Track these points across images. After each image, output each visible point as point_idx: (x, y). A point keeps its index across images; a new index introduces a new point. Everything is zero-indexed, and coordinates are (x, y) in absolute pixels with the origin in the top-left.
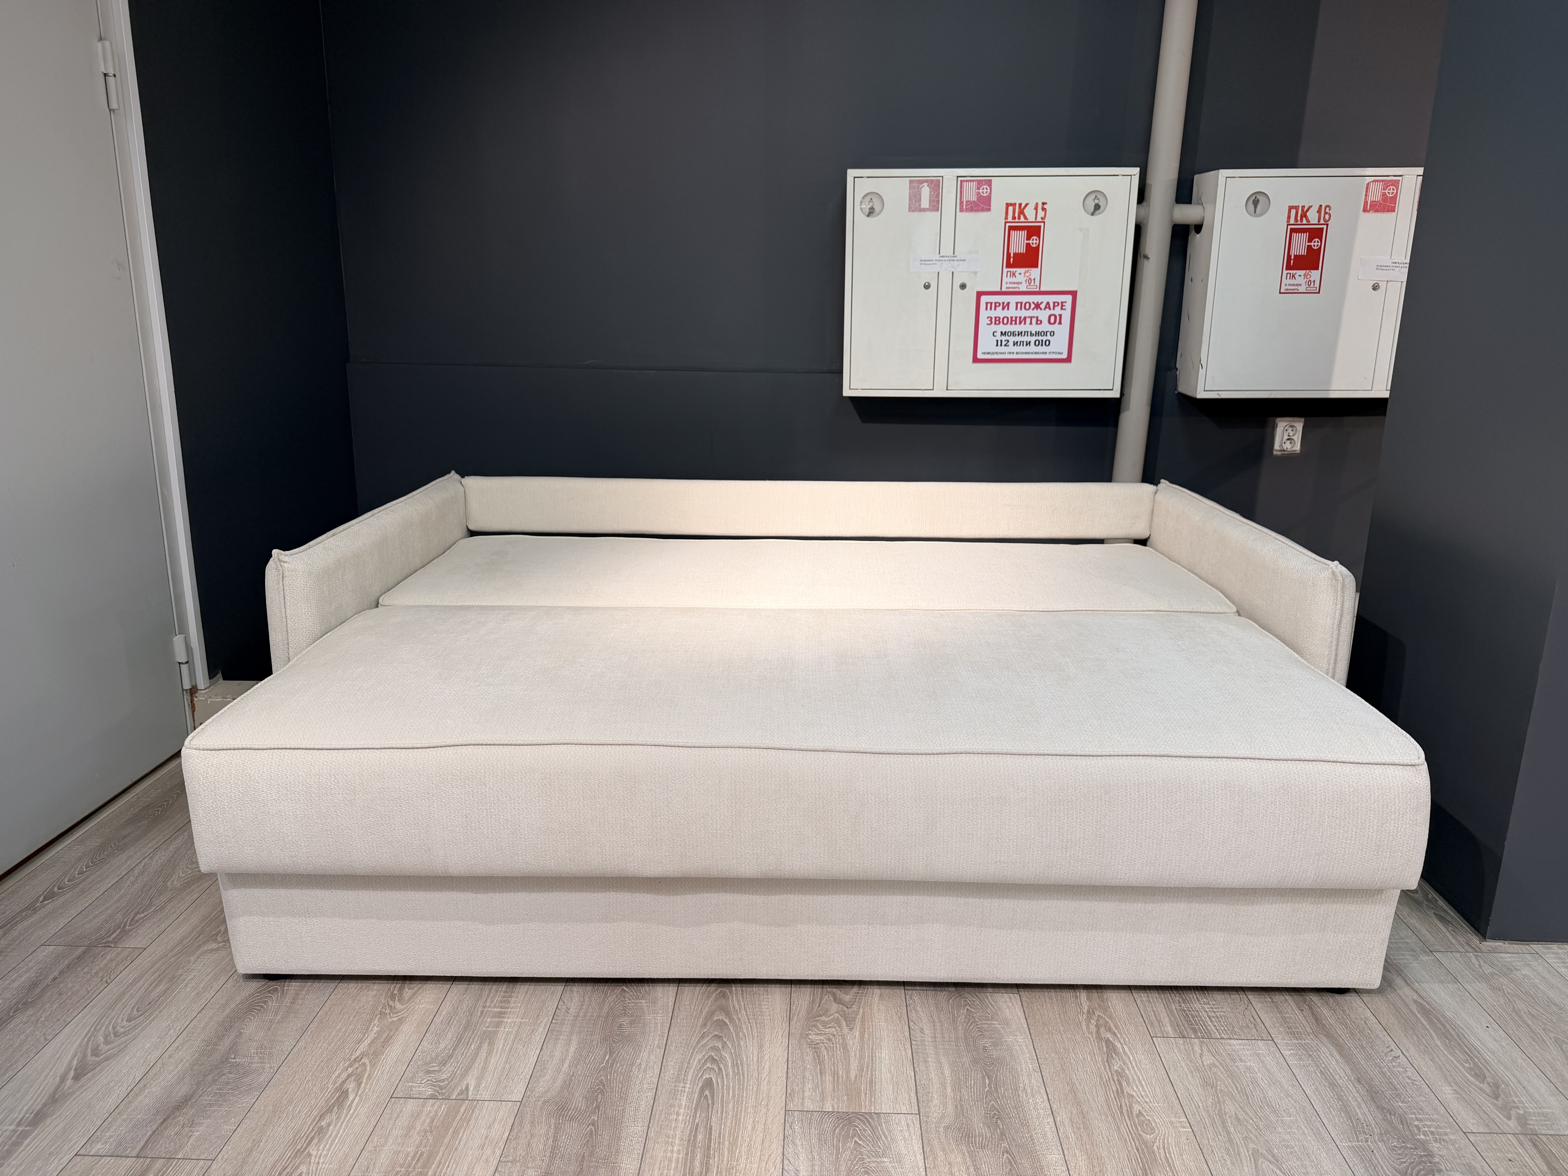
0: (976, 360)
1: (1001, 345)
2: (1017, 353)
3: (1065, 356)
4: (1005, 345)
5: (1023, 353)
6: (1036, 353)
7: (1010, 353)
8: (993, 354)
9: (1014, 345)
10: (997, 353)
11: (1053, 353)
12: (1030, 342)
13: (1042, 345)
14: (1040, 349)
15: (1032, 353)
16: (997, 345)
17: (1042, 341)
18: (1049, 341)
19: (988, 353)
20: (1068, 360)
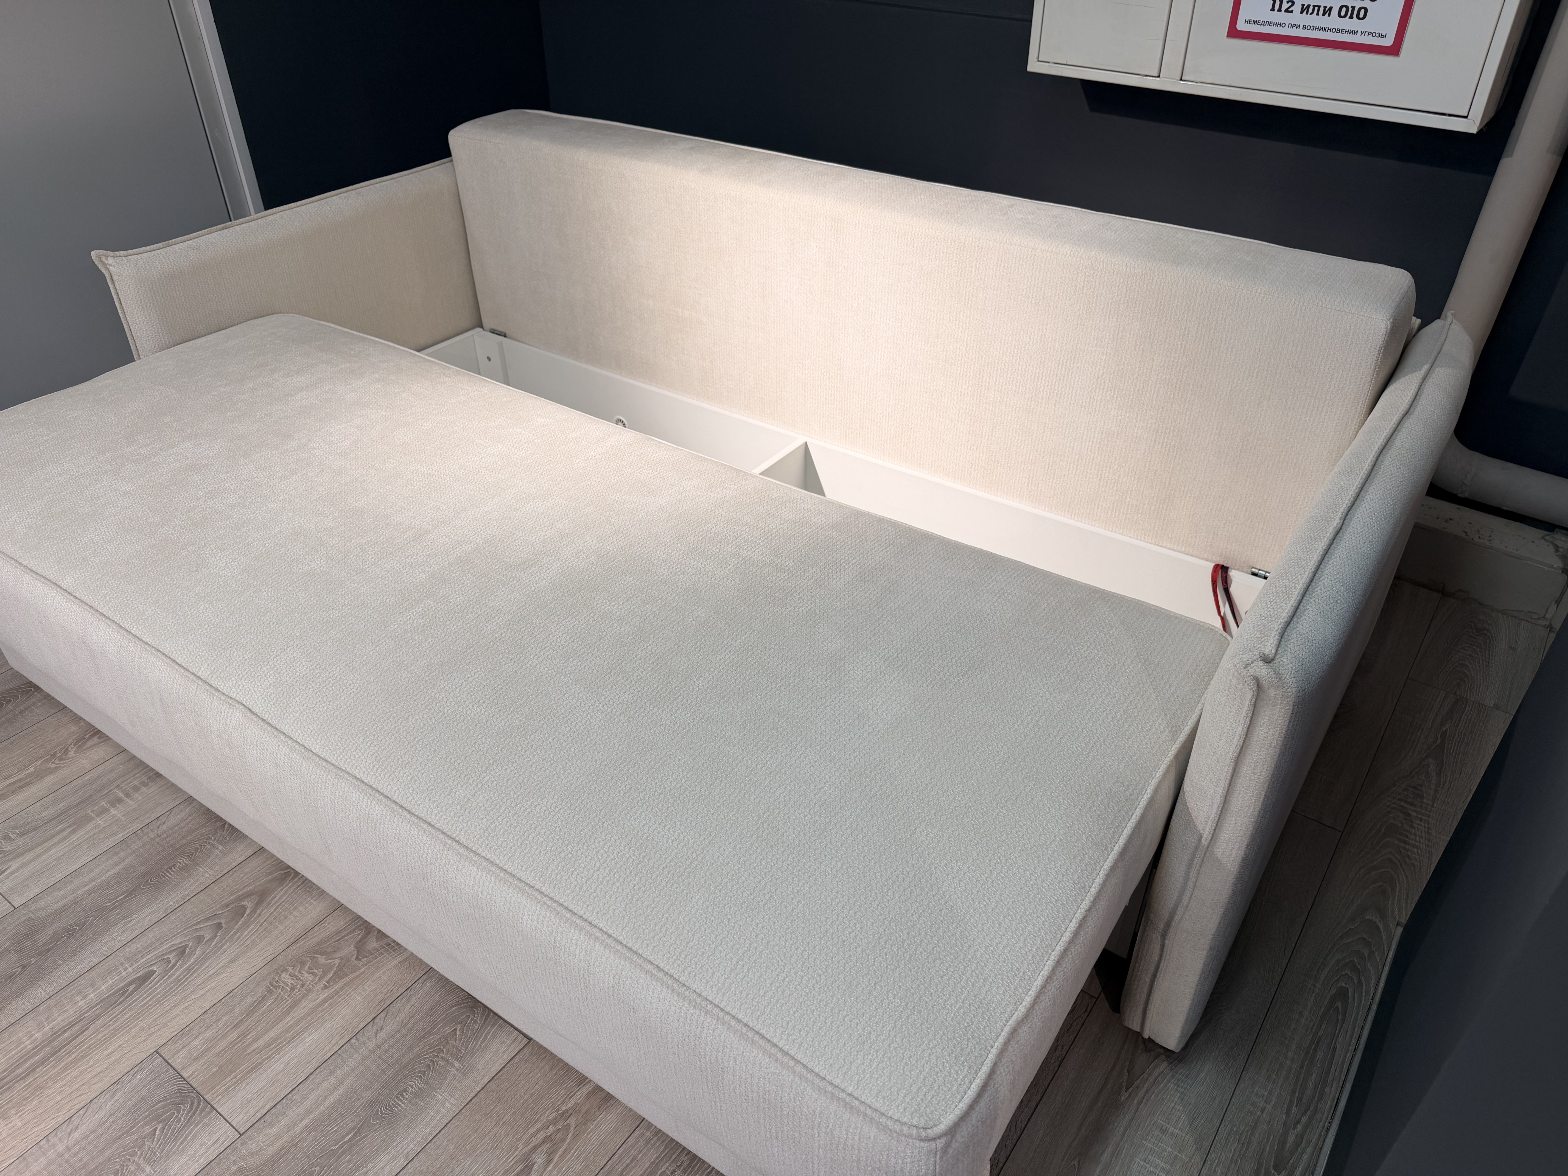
0: (1233, 33)
1: (1280, 10)
2: (1305, 27)
3: (1388, 42)
4: (1287, 11)
5: (1315, 28)
6: (1338, 31)
7: (1293, 26)
8: (1263, 24)
9: (1302, 12)
10: (1270, 24)
11: (1370, 33)
12: (1331, 8)
13: (1351, 17)
14: (1348, 24)
15: (1331, 30)
16: (1273, 9)
17: (1353, 8)
18: (1366, 10)
19: (1255, 22)
20: (1394, 50)
